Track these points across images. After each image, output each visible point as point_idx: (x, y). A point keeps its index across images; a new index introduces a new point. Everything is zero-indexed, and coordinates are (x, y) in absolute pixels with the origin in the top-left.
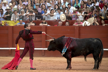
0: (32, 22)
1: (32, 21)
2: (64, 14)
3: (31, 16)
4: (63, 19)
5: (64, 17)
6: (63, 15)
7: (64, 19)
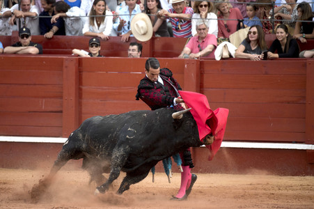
0: (30, 39)
1: (27, 37)
2: (145, 16)
3: (25, 17)
4: (142, 32)
5: (147, 24)
6: (143, 19)
7: (144, 34)
